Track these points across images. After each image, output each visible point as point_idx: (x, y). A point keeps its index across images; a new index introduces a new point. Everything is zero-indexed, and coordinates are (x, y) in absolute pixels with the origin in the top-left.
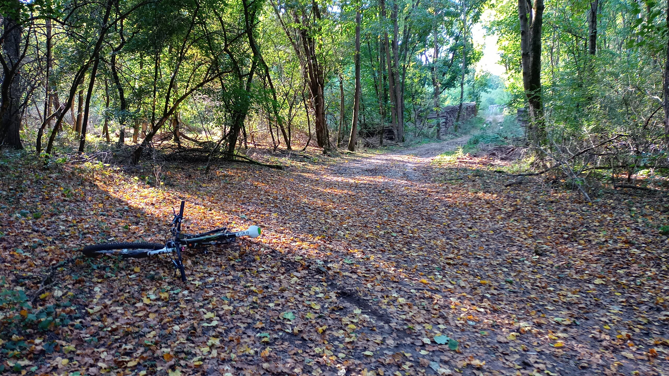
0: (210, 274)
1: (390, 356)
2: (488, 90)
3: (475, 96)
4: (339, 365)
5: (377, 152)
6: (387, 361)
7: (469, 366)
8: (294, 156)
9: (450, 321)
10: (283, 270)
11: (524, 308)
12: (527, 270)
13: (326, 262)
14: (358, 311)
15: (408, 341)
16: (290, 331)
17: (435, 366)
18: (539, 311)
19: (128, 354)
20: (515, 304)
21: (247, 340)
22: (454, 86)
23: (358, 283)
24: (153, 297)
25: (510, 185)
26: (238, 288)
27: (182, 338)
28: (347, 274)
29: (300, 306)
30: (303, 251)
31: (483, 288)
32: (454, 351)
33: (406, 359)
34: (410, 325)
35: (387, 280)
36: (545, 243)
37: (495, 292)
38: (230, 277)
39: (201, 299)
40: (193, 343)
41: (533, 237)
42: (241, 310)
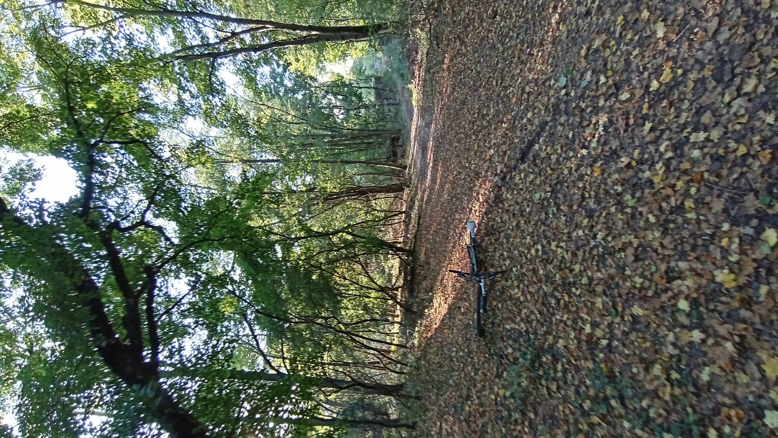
0: (502, 255)
1: (574, 119)
2: (363, 68)
3: (368, 79)
4: (579, 155)
5: (408, 148)
6: (578, 120)
7: (586, 57)
8: (411, 207)
9: (548, 76)
10: (501, 205)
11: (540, 22)
12: (508, 24)
13: (496, 175)
14: (537, 147)
15: (562, 106)
16: (549, 194)
17: (584, 84)
18: (543, 9)
19: (558, 301)
20: (536, 29)
21: (554, 224)
22: (361, 93)
23: (514, 150)
24: (516, 290)
25: (438, 45)
26: (513, 234)
27: (550, 267)
28: (506, 159)
29: (530, 189)
30: (486, 192)
31: (522, 55)
32: (573, 70)
33: (577, 106)
34: (550, 106)
35: (512, 128)
36: (487, 12)
37: (526, 45)
38: (505, 241)
39: (520, 259)
40: (553, 260)
41: (481, 22)
42: (531, 230)
